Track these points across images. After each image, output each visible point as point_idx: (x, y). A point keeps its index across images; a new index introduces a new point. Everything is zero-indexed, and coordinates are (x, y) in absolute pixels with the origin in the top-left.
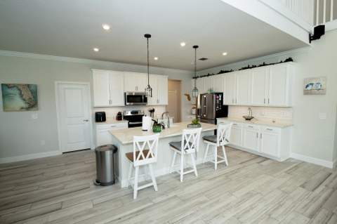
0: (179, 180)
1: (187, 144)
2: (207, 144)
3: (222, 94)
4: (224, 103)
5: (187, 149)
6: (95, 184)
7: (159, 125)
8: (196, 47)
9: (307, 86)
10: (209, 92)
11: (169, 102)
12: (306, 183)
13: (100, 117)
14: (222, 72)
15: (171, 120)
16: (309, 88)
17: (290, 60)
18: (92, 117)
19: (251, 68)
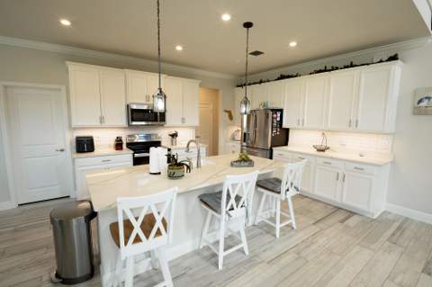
0: (216, 264)
1: (232, 201)
2: (262, 193)
3: (281, 111)
4: (285, 125)
5: (232, 209)
6: (52, 281)
7: (181, 165)
8: (248, 25)
9: (420, 101)
10: (262, 108)
11: (201, 122)
12: (428, 263)
13: (85, 145)
14: (282, 77)
15: (203, 151)
16: (424, 104)
17: (394, 58)
18: (71, 144)
19: (330, 70)
